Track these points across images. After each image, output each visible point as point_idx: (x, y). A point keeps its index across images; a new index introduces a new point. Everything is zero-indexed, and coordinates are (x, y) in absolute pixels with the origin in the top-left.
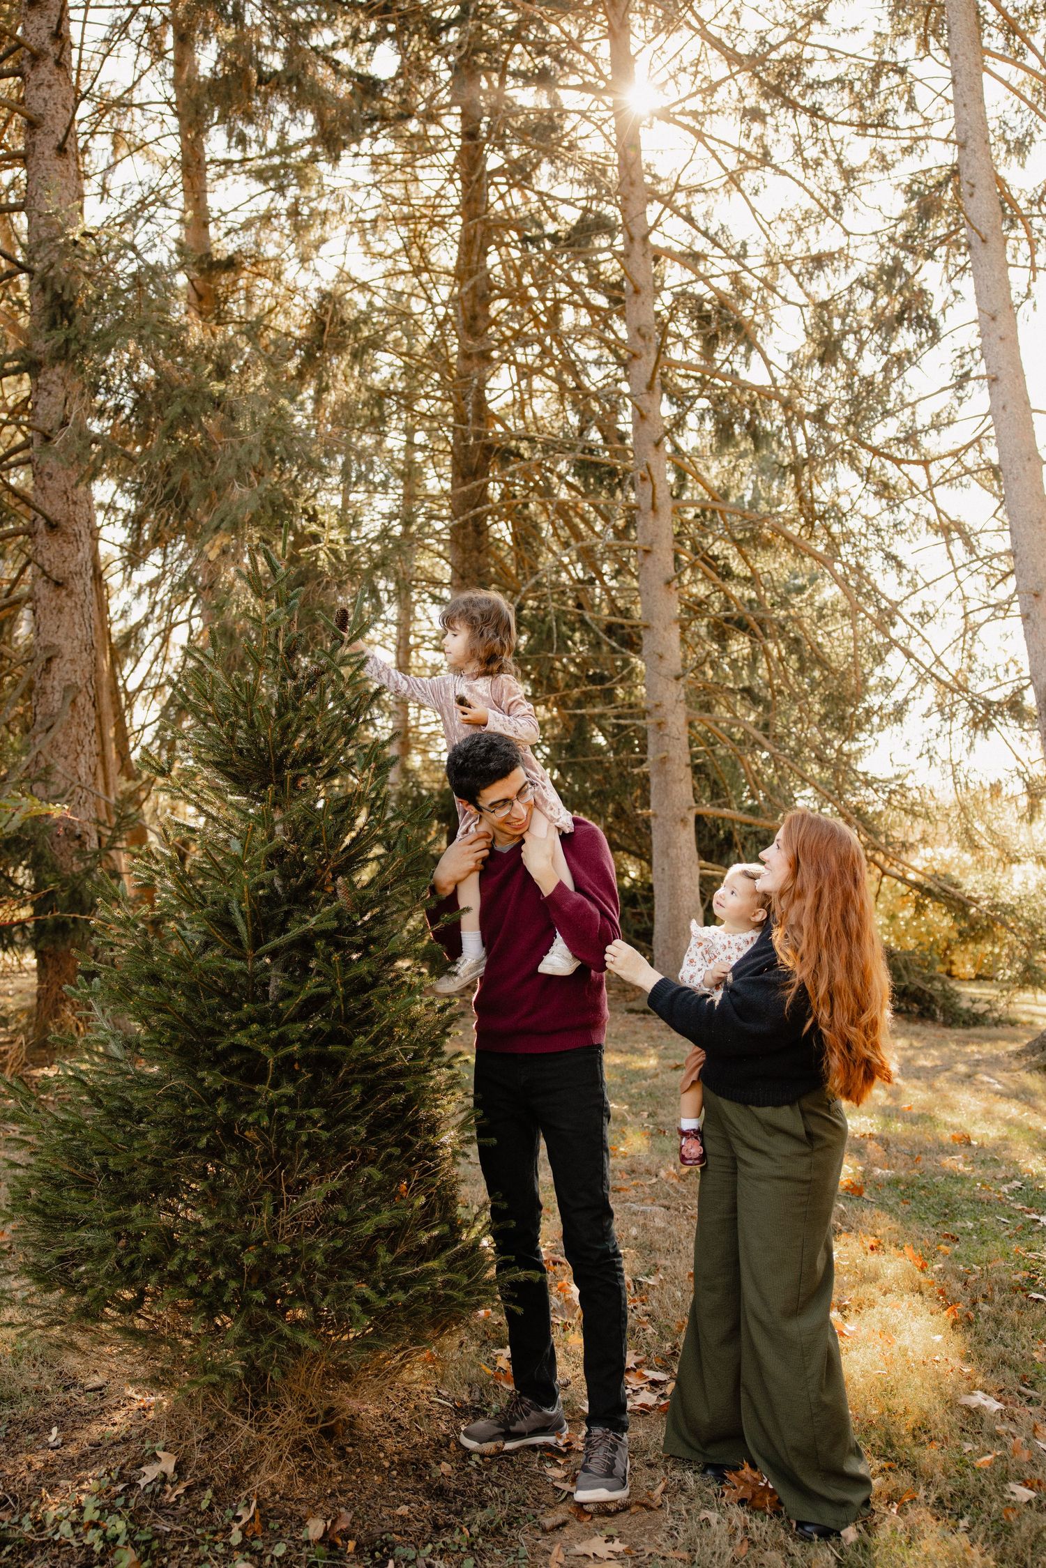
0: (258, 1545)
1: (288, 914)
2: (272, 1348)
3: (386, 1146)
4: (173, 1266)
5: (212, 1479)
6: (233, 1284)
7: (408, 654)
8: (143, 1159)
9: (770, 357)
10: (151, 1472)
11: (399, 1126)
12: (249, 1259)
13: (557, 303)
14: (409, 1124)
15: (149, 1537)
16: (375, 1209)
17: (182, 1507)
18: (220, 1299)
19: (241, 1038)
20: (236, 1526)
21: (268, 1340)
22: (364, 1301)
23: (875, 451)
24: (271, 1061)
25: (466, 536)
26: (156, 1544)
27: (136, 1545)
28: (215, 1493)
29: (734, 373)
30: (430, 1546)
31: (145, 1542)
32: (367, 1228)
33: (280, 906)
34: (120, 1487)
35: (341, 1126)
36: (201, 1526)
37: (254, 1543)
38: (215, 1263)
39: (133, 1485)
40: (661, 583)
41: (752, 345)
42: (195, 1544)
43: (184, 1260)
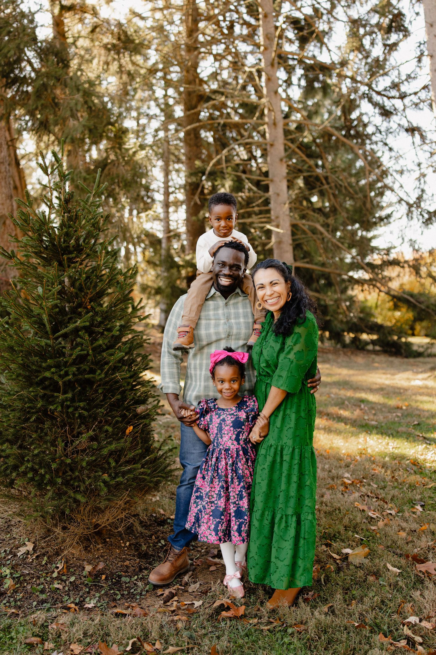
0: (64, 578)
1: (70, 319)
2: (66, 500)
3: (116, 417)
4: (22, 469)
5: (48, 552)
6: (47, 476)
7: (168, 196)
8: (9, 426)
9: (330, 48)
10: (23, 550)
11: (121, 408)
12: (54, 466)
13: (232, 23)
14: (127, 407)
15: (18, 575)
16: (110, 443)
17: (34, 563)
18: (43, 482)
19: (47, 374)
20: (56, 571)
21: (64, 498)
22: (105, 482)
23: (379, 93)
24: (60, 383)
25: (190, 140)
26: (22, 578)
27: (14, 578)
28: (48, 558)
29: (314, 57)
30: (136, 577)
31: (17, 577)
32: (105, 452)
33: (66, 315)
34: (10, 557)
35: (95, 409)
36: (42, 571)
37: (63, 577)
38: (41, 468)
39: (15, 555)
40: (278, 160)
41: (322, 43)
42: (39, 578)
43: (27, 467)
